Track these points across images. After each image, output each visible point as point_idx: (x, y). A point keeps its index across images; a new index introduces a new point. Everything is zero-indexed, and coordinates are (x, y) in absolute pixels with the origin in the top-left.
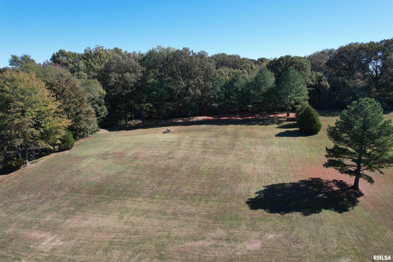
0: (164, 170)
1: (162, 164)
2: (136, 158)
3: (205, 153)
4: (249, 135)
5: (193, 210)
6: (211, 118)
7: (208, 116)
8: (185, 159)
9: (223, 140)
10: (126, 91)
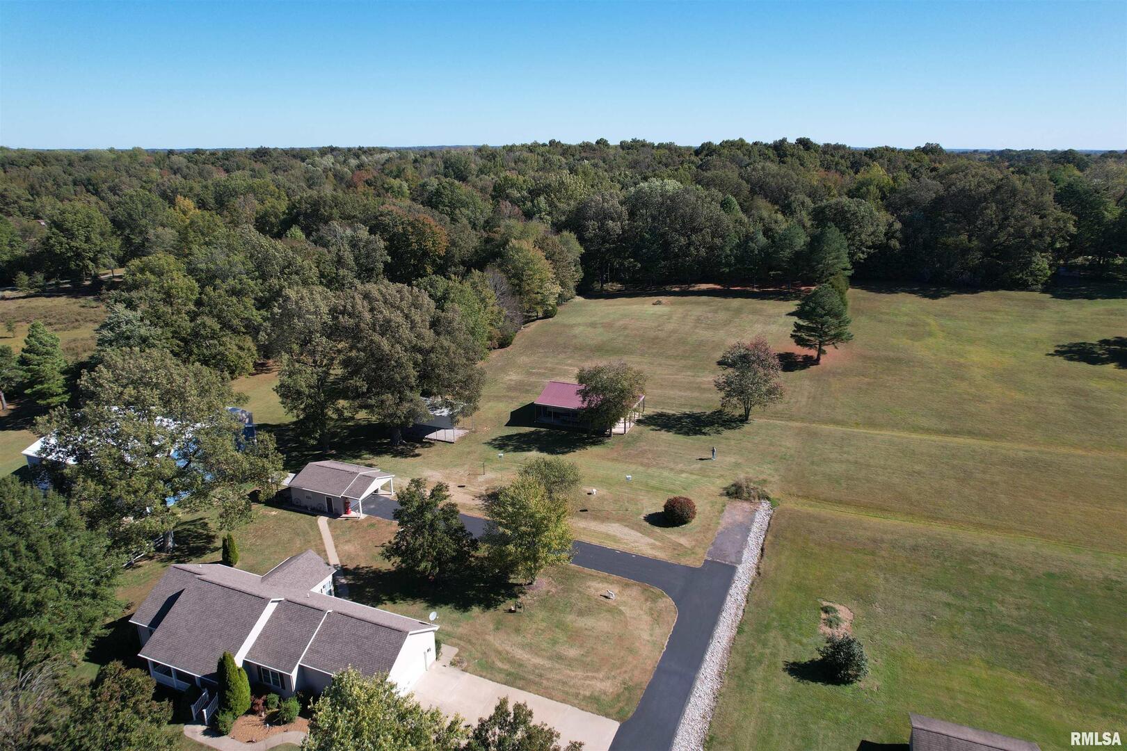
0: (653, 339)
1: (652, 334)
2: (625, 328)
3: (696, 327)
4: (754, 312)
5: (673, 363)
6: (718, 287)
7: (715, 284)
8: (674, 331)
9: (722, 316)
10: (607, 246)
